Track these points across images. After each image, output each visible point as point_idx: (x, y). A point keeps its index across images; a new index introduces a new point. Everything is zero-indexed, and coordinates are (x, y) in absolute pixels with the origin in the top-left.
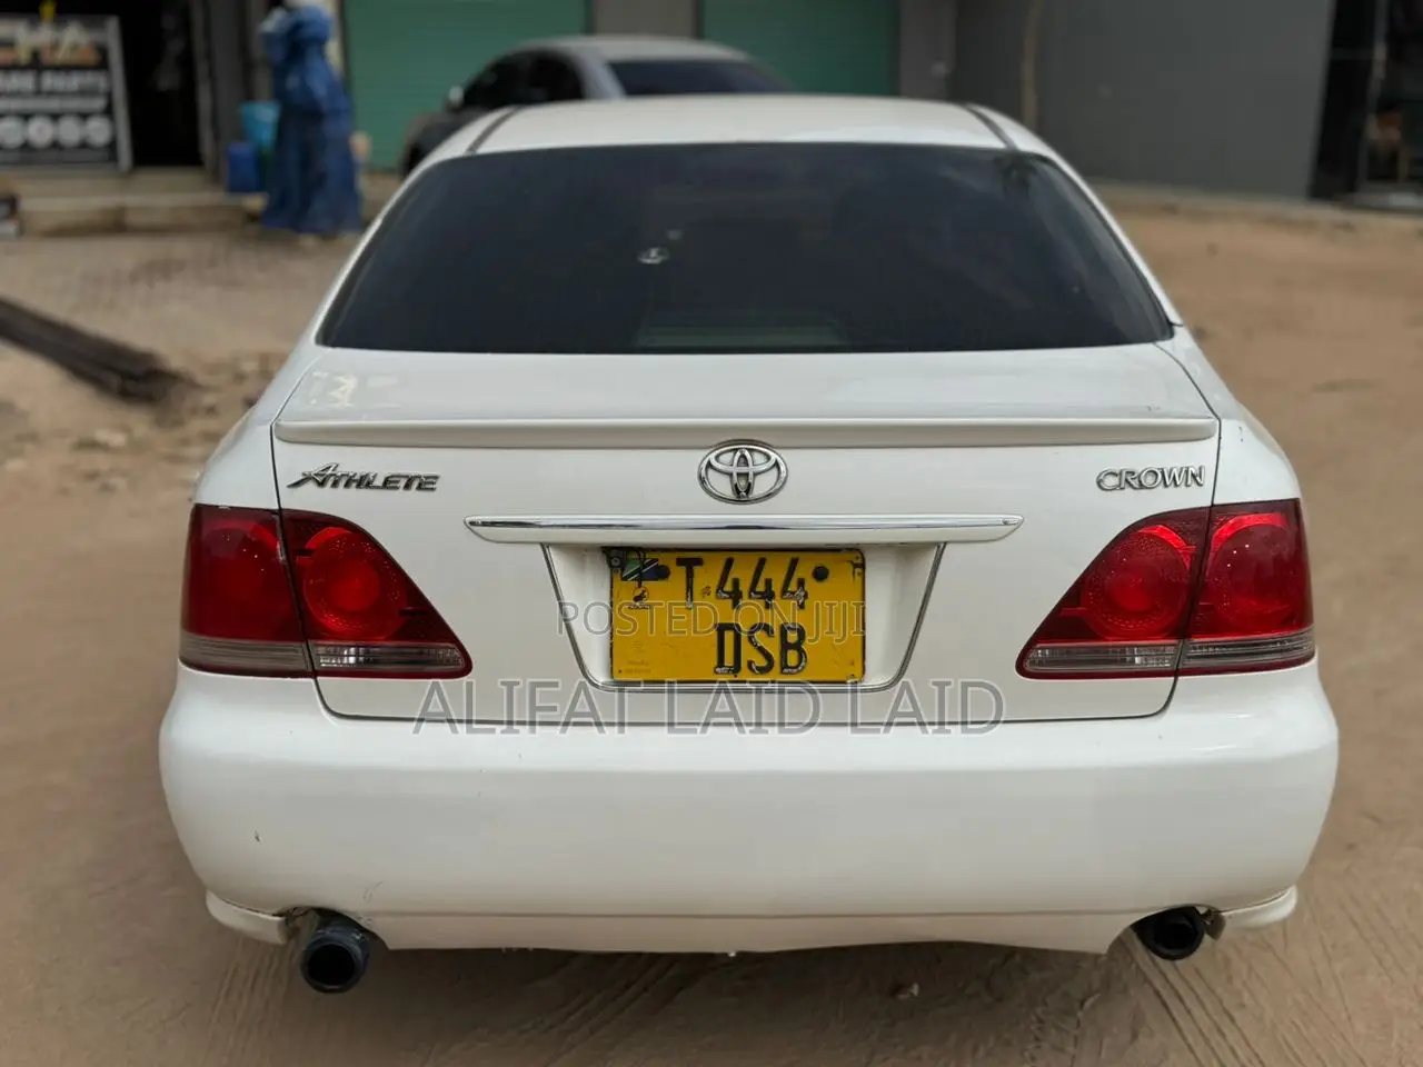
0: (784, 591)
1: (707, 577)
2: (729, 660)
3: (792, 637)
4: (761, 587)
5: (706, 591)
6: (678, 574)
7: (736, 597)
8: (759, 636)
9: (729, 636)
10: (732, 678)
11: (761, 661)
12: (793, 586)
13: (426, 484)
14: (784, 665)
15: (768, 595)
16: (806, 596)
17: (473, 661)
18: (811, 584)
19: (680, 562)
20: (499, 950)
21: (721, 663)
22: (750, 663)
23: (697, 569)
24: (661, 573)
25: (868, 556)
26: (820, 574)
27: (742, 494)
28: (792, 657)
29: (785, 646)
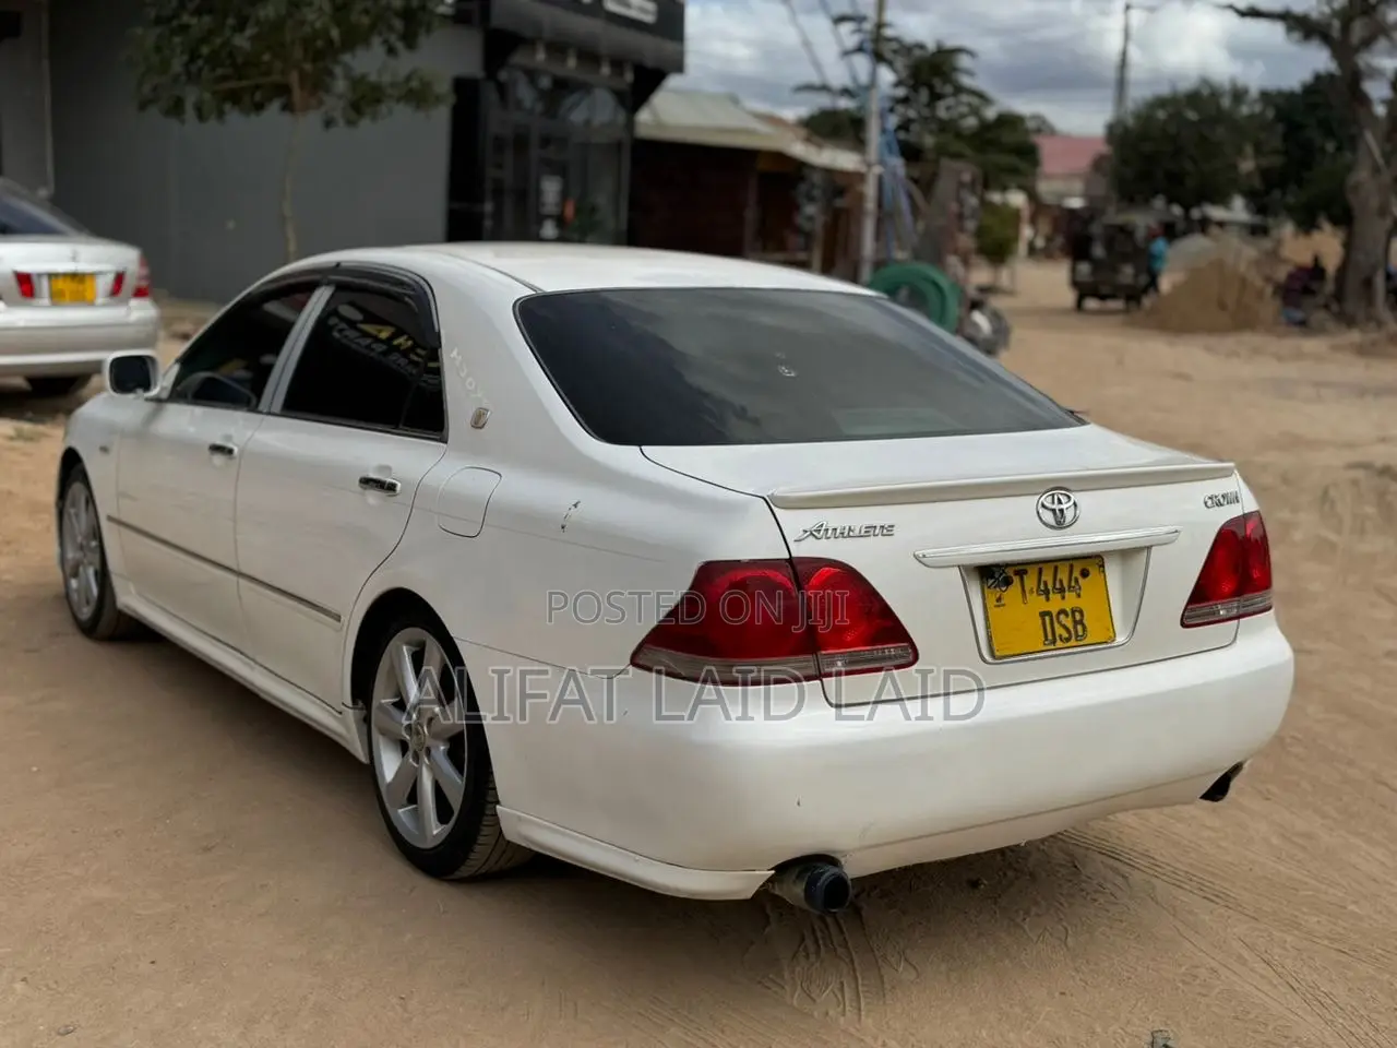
0: (1070, 587)
1: (1030, 581)
2: (1050, 637)
3: (1078, 617)
4: (1058, 586)
5: (1031, 591)
6: (1016, 580)
7: (1046, 592)
8: (1062, 617)
9: (1047, 618)
10: (1052, 647)
11: (1065, 635)
12: (1073, 584)
13: (887, 530)
14: (1077, 636)
15: (1062, 591)
16: (1080, 588)
17: (920, 652)
18: (1081, 580)
19: (1017, 573)
20: (894, 870)
21: (1046, 639)
22: (1060, 636)
23: (1025, 577)
24: (1008, 582)
25: (1105, 560)
26: (1085, 574)
27: (1060, 523)
28: (1079, 628)
29: (1076, 623)
